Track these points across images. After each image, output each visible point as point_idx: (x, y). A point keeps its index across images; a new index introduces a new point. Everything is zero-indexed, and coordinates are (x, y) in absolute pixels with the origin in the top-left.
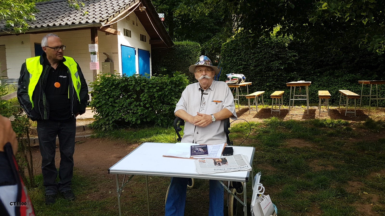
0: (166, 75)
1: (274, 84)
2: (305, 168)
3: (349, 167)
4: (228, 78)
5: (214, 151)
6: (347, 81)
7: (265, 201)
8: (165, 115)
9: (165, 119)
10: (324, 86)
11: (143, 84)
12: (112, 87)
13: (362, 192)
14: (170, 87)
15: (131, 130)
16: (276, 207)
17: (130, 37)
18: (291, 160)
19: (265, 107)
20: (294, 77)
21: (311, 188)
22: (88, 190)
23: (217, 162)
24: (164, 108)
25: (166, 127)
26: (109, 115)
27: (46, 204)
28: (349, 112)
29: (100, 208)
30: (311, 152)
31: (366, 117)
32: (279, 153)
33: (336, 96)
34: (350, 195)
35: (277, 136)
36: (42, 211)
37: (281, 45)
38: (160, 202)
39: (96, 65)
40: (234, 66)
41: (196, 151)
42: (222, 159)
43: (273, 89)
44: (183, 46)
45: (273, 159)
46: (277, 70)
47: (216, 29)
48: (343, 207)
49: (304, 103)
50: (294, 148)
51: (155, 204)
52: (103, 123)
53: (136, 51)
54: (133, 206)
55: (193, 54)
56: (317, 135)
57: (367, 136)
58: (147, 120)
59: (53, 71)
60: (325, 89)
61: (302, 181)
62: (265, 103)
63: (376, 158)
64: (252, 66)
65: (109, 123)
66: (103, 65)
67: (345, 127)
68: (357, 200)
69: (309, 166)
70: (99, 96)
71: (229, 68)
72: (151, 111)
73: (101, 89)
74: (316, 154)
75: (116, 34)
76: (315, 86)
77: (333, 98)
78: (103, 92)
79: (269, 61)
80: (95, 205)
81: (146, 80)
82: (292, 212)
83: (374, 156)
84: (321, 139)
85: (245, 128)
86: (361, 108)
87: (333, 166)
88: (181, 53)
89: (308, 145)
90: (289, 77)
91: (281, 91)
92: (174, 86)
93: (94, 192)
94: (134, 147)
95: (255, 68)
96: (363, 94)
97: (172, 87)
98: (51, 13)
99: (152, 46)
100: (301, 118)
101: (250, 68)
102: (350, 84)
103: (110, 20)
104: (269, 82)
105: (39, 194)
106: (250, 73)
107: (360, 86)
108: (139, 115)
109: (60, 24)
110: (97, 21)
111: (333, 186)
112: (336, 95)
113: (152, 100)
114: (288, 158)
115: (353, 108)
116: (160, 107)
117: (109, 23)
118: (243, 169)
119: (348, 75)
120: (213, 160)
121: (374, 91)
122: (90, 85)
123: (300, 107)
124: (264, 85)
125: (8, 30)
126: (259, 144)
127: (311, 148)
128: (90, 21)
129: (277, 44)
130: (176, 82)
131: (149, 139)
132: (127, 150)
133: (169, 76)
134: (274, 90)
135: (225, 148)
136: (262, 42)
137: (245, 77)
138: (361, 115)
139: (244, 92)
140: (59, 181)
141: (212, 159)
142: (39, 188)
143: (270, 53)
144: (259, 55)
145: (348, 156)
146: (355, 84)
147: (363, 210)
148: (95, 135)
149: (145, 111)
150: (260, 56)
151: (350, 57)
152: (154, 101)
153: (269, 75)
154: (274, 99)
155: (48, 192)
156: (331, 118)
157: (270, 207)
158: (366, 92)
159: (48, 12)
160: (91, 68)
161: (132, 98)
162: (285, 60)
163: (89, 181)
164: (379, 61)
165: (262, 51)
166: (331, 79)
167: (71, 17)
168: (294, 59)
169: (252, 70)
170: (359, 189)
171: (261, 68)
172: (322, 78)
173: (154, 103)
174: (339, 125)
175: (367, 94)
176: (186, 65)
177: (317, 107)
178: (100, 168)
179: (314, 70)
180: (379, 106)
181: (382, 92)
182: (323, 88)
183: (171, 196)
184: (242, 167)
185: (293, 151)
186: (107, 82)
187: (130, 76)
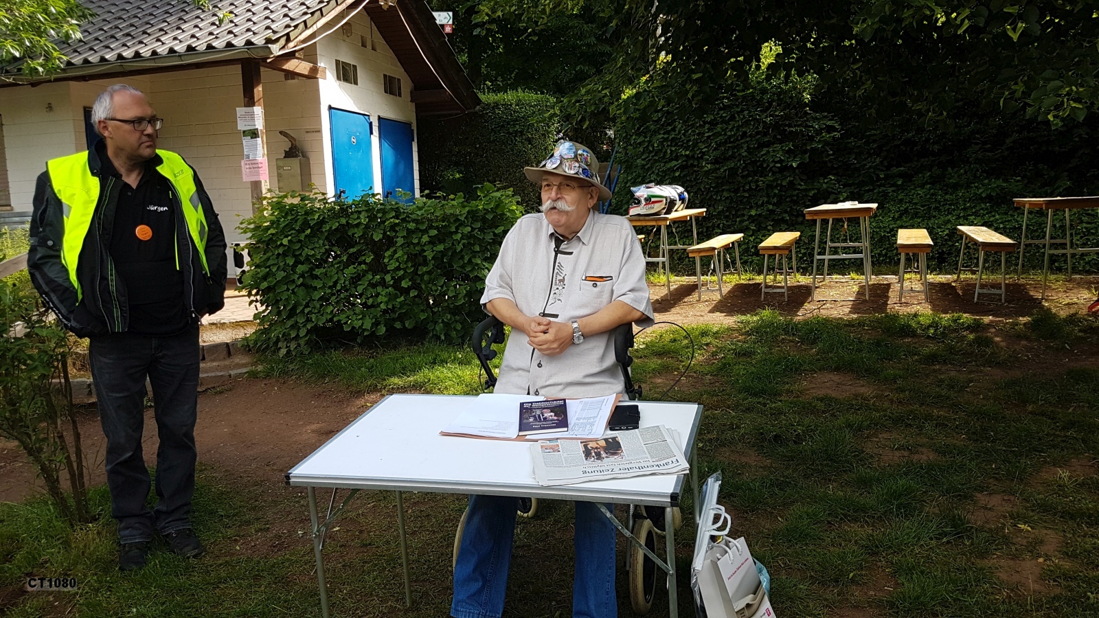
0: (456, 195)
1: (771, 212)
2: (854, 456)
3: (980, 452)
4: (637, 199)
5: (584, 419)
6: (982, 200)
7: (731, 556)
8: (456, 311)
9: (457, 321)
10: (916, 215)
11: (391, 222)
12: (304, 232)
13: (1015, 526)
14: (469, 229)
15: (361, 353)
16: (765, 571)
17: (356, 83)
18: (814, 434)
19: (744, 279)
20: (830, 190)
21: (867, 515)
22: (240, 526)
23: (592, 448)
24: (452, 291)
25: (459, 344)
26: (298, 311)
27: (120, 568)
28: (985, 291)
29: (271, 578)
30: (870, 409)
31: (1037, 303)
32: (781, 413)
33: (950, 243)
34: (979, 535)
35: (775, 365)
36: (109, 589)
37: (791, 97)
38: (439, 558)
39: (259, 167)
40: (656, 161)
41: (535, 419)
42: (606, 440)
43: (769, 228)
44: (507, 106)
45: (762, 434)
46: (779, 172)
47: (602, 54)
48: (958, 569)
49: (858, 266)
50: (822, 400)
51: (426, 567)
52: (280, 336)
53: (373, 124)
54: (363, 572)
55: (536, 130)
56: (890, 360)
57: (1034, 360)
58: (404, 324)
59: (130, 194)
60: (919, 223)
61: (842, 494)
62: (744, 267)
63: (1058, 424)
64: (708, 160)
65: (298, 335)
66: (279, 168)
67: (971, 336)
68: (1000, 549)
69: (863, 452)
70: (268, 259)
71: (642, 169)
72: (417, 299)
73: (271, 239)
74: (885, 416)
75: (313, 75)
76: (889, 217)
77: (943, 251)
78: (278, 247)
79: (756, 146)
80: (258, 570)
81: (399, 210)
82: (813, 584)
83: (1052, 419)
84: (901, 373)
85: (686, 342)
86: (1023, 278)
87: (933, 450)
88: (503, 126)
89: (863, 388)
90: (813, 189)
91: (792, 231)
92: (478, 225)
93: (257, 531)
94: (368, 401)
95: (718, 166)
96: (1026, 236)
97: (473, 229)
98: (128, 20)
99: (419, 109)
100: (847, 310)
101: (703, 167)
102: (992, 207)
103: (296, 37)
104: (758, 206)
105: (100, 540)
106: (701, 182)
107: (1019, 214)
108: (381, 311)
109: (154, 53)
110: (259, 40)
111: (931, 509)
112: (950, 241)
113: (418, 268)
114: (804, 429)
115: (997, 278)
116: (442, 287)
117: (291, 45)
118: (664, 468)
119: (986, 181)
120: (581, 443)
121: (1061, 227)
122: (243, 226)
123: (846, 277)
124: (743, 215)
125: (7, 72)
126: (723, 390)
127: (874, 397)
128: (239, 42)
129: (779, 94)
130: (485, 214)
131: (411, 379)
132: (348, 410)
133: (464, 198)
134: (773, 230)
135: (617, 407)
136: (735, 90)
137: (686, 194)
138: (1019, 299)
139: (685, 236)
140: (158, 505)
141: (579, 441)
142: (103, 523)
143: (758, 122)
144: (727, 128)
145: (978, 419)
146: (1004, 208)
147: (1016, 577)
148: (260, 368)
149: (398, 300)
150: (730, 131)
151: (992, 129)
152: (425, 269)
153: (757, 186)
154: (770, 256)
155: (125, 536)
156: (935, 308)
157: (747, 572)
158: (1036, 231)
159: (120, 18)
160: (244, 176)
161: (360, 264)
162: (804, 140)
163: (241, 502)
164: (1076, 137)
165: (736, 115)
166: (936, 195)
167: (183, 31)
168: (829, 137)
169: (707, 173)
170: (1005, 517)
171: (733, 165)
172: (910, 192)
173: (423, 275)
174: (956, 329)
175: (1039, 236)
176: (517, 163)
177: (894, 276)
178: (274, 464)
179: (888, 168)
180: (1075, 270)
181: (1084, 230)
182: (911, 221)
183: (470, 544)
184: (661, 463)
185: (819, 408)
186: (289, 218)
187: (354, 200)
